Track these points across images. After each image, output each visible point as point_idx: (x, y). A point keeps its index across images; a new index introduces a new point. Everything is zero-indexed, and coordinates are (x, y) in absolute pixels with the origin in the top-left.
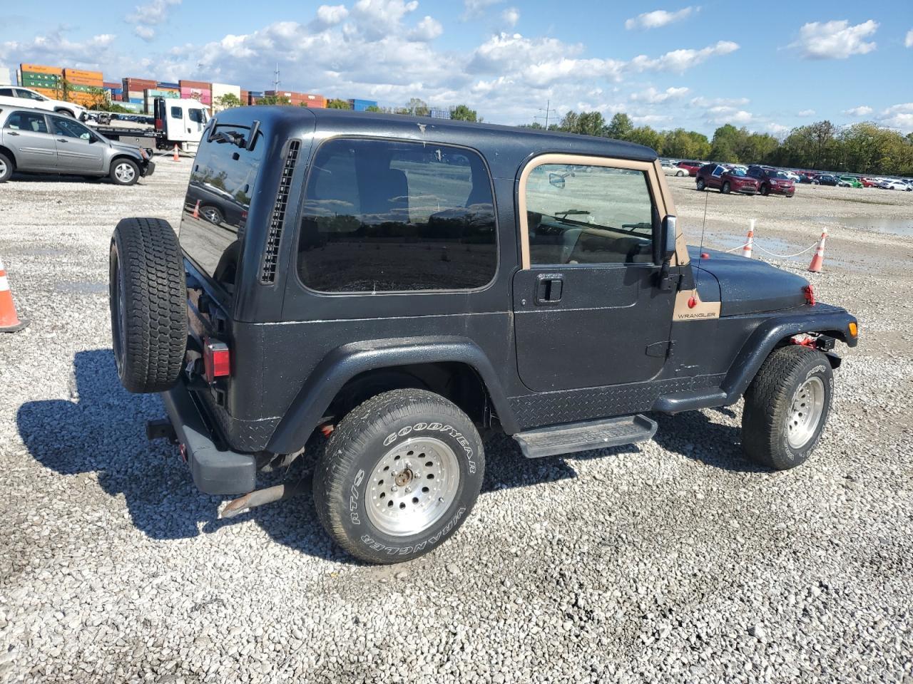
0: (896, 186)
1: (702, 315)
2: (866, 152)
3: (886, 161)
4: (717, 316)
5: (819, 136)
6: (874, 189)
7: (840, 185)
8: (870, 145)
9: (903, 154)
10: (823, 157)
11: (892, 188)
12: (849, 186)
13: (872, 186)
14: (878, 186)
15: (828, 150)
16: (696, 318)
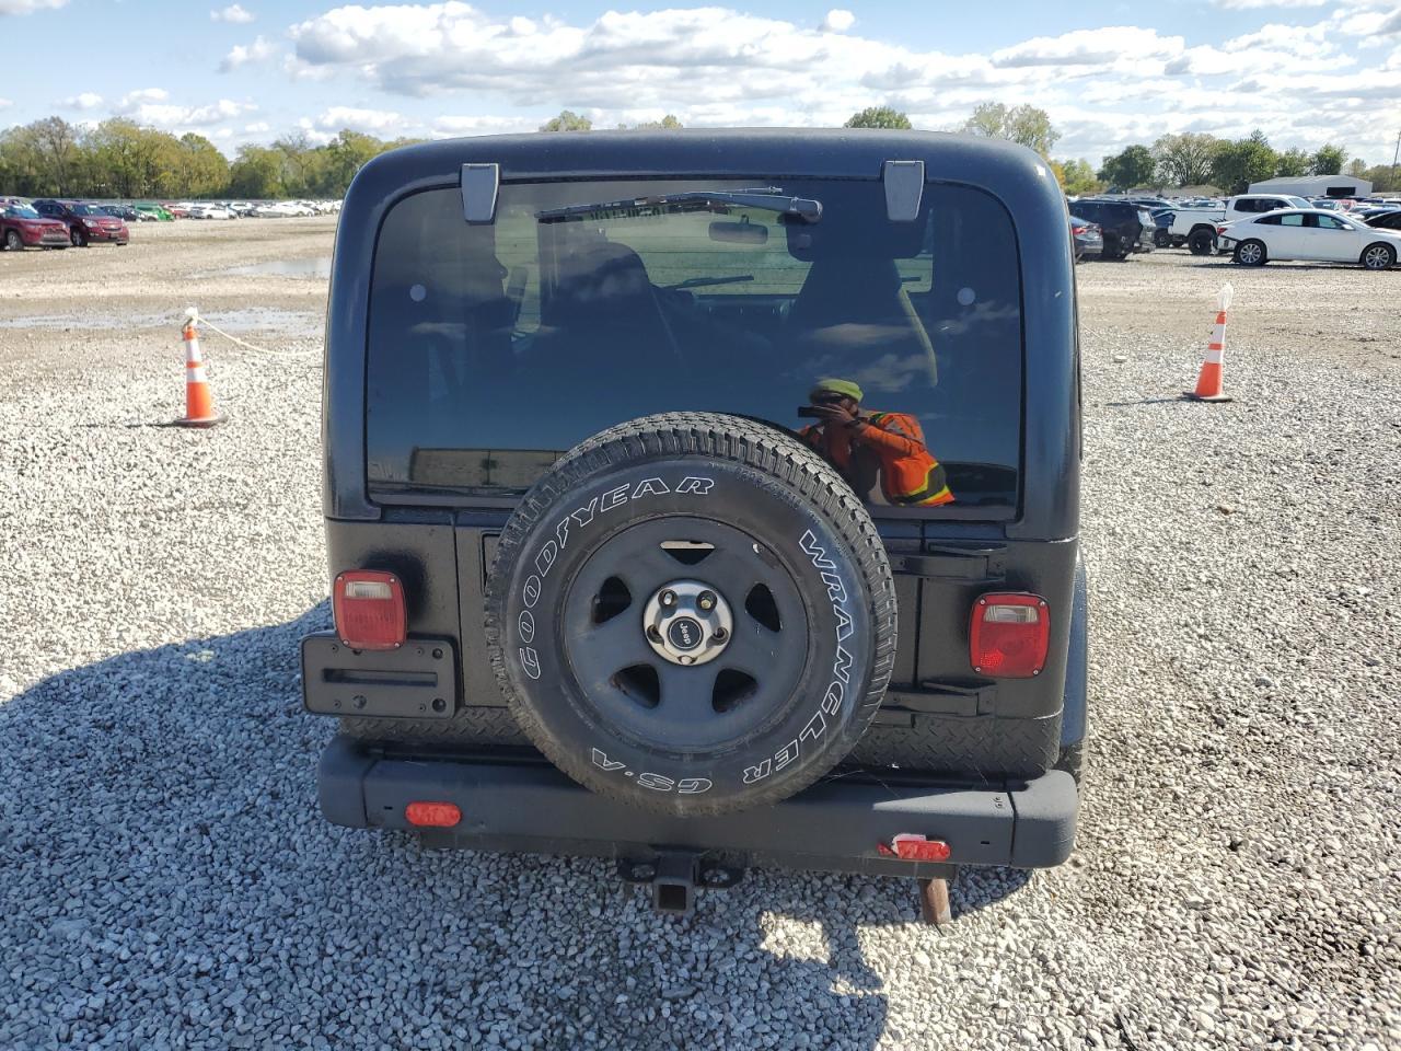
0: (215, 214)
2: (135, 165)
3: (168, 179)
5: (52, 143)
6: (186, 221)
7: (143, 220)
8: (136, 155)
9: (187, 166)
10: (71, 177)
11: (210, 217)
12: (154, 219)
13: (181, 217)
14: (188, 216)
15: (74, 165)
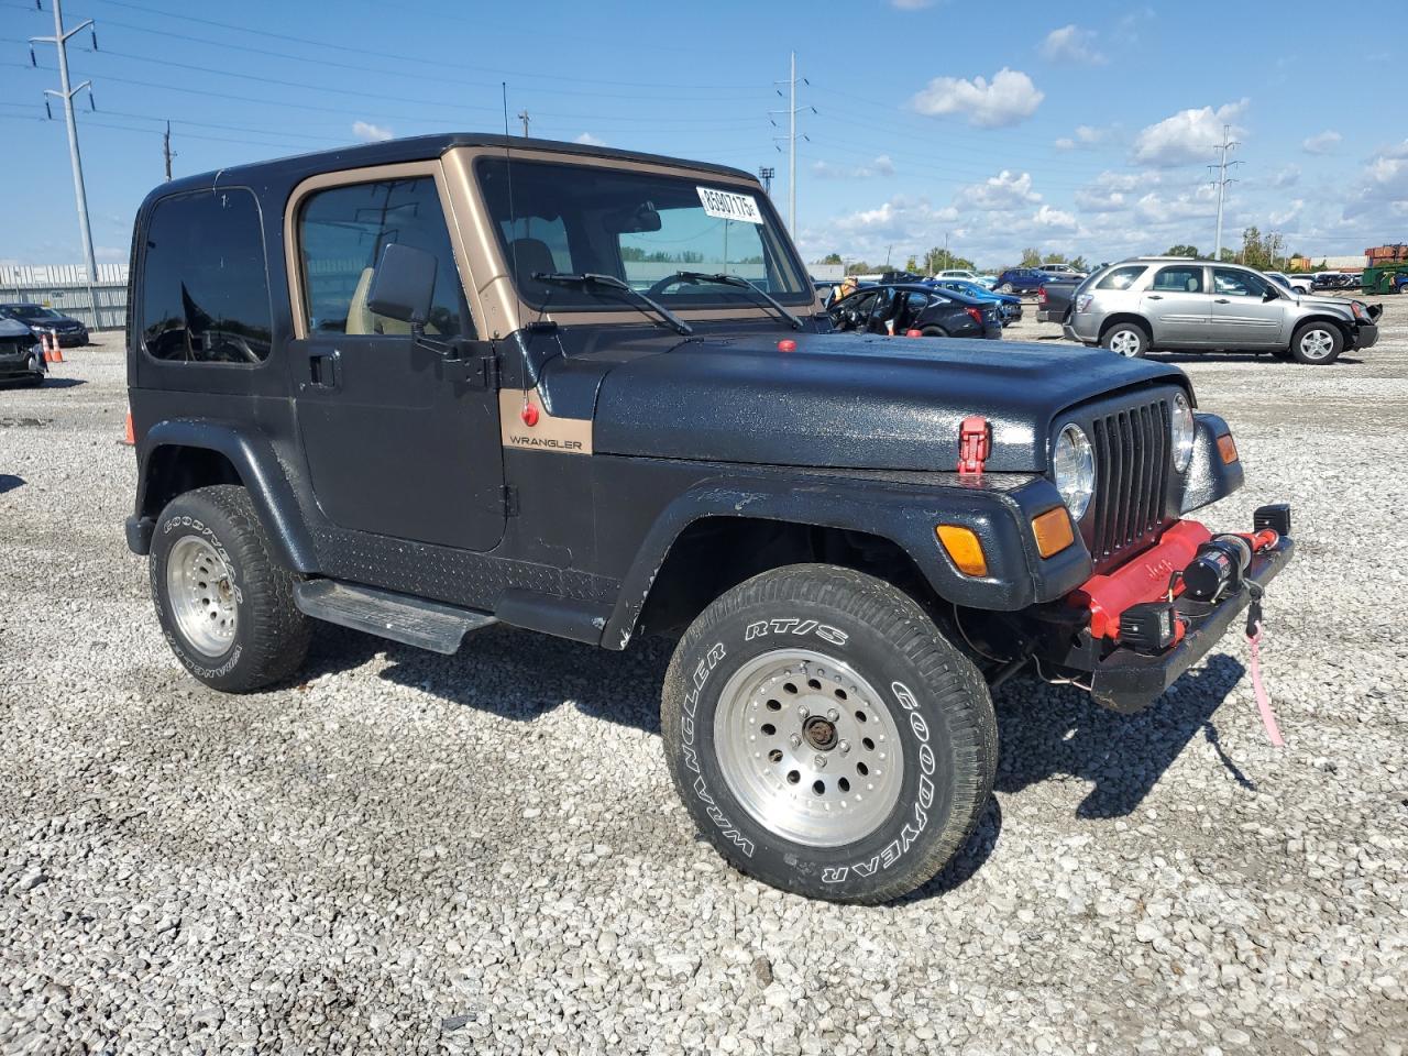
1: (554, 443)
4: (587, 449)
16: (543, 447)
